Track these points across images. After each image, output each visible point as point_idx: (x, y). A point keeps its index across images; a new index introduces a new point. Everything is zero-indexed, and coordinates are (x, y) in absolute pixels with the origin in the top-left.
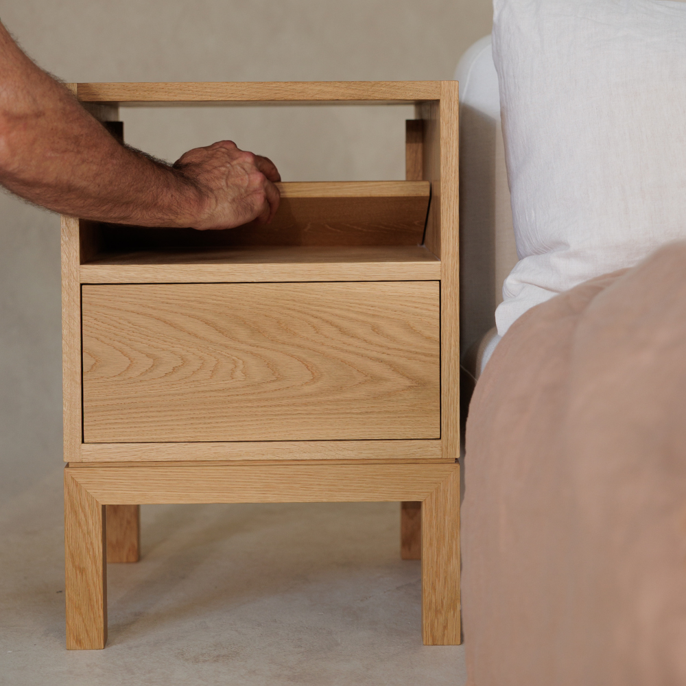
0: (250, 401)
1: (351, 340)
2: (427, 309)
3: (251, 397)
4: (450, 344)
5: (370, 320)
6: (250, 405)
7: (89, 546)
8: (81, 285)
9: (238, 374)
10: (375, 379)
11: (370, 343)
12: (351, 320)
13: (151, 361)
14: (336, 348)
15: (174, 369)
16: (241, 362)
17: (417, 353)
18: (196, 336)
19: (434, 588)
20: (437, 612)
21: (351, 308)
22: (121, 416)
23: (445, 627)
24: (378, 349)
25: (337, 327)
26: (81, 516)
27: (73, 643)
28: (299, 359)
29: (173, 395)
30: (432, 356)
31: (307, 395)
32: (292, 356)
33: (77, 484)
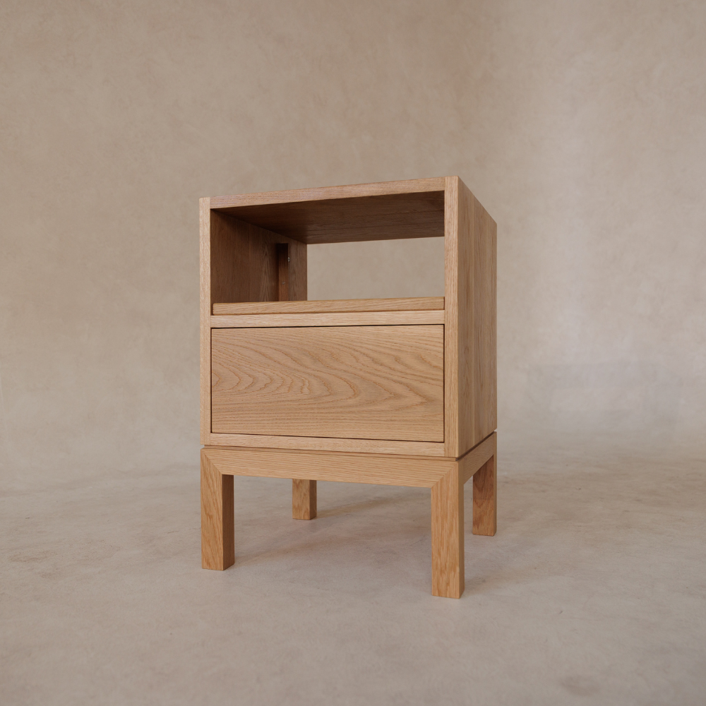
0: (312, 409)
1: (380, 368)
2: (434, 346)
3: (313, 406)
4: (451, 372)
5: (393, 353)
6: (312, 411)
7: (215, 501)
8: (212, 328)
9: (306, 390)
10: (397, 396)
11: (394, 370)
12: (380, 352)
13: (251, 379)
14: (370, 373)
15: (265, 385)
16: (307, 381)
17: (426, 378)
18: (279, 363)
19: (439, 554)
20: (442, 572)
21: (381, 345)
22: (234, 416)
23: (448, 584)
24: (399, 374)
25: (370, 357)
26: (210, 481)
27: (205, 564)
28: (345, 380)
29: (265, 403)
30: (438, 380)
31: (350, 406)
32: (341, 378)
33: (208, 459)
